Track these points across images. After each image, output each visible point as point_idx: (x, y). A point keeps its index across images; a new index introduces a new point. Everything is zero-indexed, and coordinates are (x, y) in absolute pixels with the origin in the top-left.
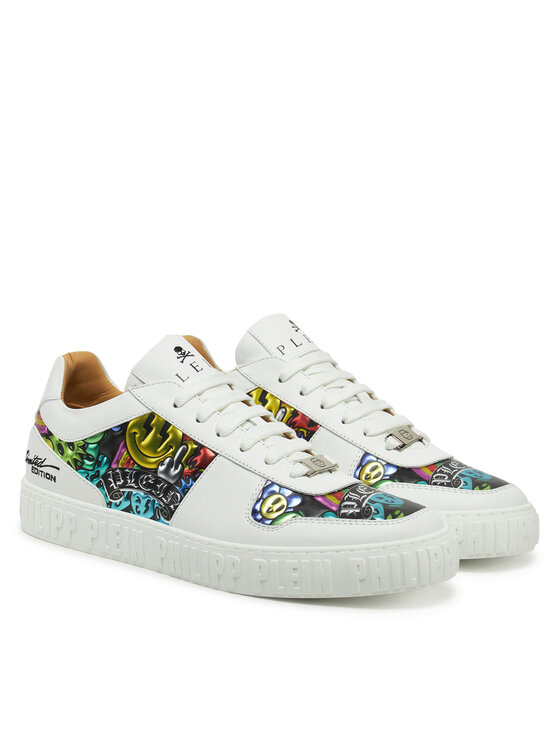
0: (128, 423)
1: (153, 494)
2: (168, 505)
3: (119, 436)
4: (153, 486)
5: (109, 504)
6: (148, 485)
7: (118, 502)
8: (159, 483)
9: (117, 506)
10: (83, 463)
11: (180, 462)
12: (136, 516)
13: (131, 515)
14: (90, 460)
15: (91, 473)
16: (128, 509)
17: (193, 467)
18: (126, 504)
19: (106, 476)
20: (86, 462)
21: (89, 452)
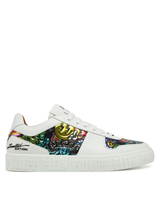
0: (55, 126)
1: (68, 147)
2: (75, 149)
3: (52, 131)
4: (68, 144)
5: (51, 154)
6: (66, 145)
7: (54, 152)
8: (70, 143)
9: (54, 154)
10: (39, 142)
11: (76, 136)
12: (62, 155)
13: (60, 155)
14: (42, 140)
15: (43, 145)
16: (59, 154)
17: (81, 136)
18: (57, 153)
19: (49, 145)
20: (41, 141)
21: (41, 138)
